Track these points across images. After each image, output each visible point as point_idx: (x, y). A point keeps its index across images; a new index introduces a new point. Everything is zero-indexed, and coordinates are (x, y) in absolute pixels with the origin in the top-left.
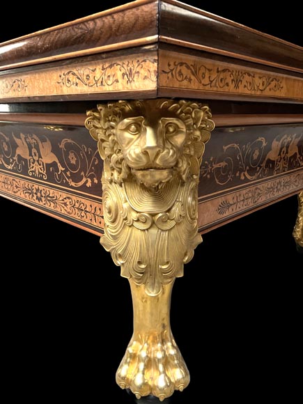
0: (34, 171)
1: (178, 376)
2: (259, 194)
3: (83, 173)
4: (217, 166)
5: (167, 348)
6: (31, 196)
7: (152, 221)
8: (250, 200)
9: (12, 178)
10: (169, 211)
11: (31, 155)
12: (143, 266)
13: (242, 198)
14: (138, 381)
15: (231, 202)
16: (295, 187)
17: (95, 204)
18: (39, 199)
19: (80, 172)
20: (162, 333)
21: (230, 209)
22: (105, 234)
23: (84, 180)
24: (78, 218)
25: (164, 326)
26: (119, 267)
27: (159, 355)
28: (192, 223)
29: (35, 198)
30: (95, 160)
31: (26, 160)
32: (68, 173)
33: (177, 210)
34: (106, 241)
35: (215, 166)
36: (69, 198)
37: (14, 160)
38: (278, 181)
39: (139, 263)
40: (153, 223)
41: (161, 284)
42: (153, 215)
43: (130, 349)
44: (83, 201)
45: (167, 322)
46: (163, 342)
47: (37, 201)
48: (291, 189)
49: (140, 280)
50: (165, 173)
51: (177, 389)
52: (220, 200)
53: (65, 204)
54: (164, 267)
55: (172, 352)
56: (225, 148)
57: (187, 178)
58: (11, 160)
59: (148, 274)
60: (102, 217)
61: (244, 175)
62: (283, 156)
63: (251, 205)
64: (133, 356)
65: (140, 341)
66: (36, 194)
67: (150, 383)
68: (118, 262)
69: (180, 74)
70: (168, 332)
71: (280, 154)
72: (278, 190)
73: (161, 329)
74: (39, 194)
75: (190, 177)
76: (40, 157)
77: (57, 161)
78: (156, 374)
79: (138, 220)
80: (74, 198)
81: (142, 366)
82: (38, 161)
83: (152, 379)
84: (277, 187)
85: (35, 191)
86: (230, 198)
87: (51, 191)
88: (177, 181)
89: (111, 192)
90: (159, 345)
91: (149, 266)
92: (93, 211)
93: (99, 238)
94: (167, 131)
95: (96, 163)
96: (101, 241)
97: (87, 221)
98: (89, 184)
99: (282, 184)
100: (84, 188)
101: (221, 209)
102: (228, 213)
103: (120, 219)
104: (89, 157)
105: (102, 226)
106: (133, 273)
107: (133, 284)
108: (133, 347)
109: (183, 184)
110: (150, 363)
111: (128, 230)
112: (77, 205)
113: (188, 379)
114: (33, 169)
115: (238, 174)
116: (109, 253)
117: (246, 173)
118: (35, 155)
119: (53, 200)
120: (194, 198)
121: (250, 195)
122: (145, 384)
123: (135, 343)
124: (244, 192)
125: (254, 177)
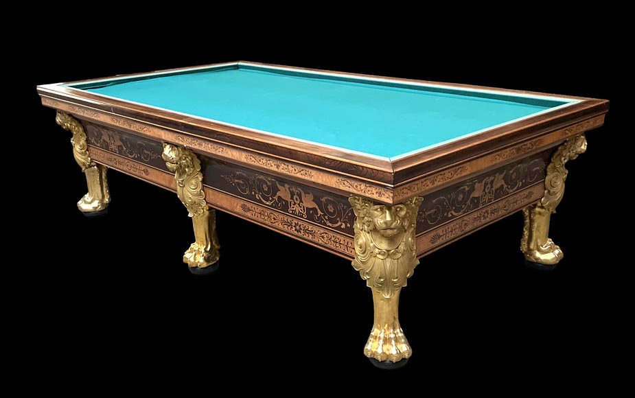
0: (295, 211)
1: (405, 348)
2: (466, 224)
3: (338, 219)
4: (429, 213)
5: (397, 333)
6: (289, 228)
7: (387, 254)
8: (457, 230)
9: (269, 212)
10: (397, 248)
11: (292, 198)
12: (382, 280)
13: (450, 230)
14: (380, 351)
15: (441, 234)
16: (504, 212)
17: (347, 240)
18: (298, 231)
19: (336, 218)
20: (393, 323)
21: (441, 239)
22: (356, 259)
23: (339, 223)
24: (334, 248)
25: (395, 318)
26: (365, 281)
27: (392, 336)
28: (412, 254)
29: (294, 229)
30: (348, 213)
31: (287, 201)
32: (326, 217)
33: (402, 247)
34: (356, 264)
35: (427, 213)
36: (326, 233)
37: (273, 199)
38: (484, 211)
39: (380, 278)
40: (388, 255)
41: (393, 291)
42: (388, 251)
43: (372, 333)
44: (338, 236)
45: (397, 316)
46: (394, 329)
47: (296, 232)
48: (500, 213)
49: (379, 288)
50: (396, 230)
51: (404, 357)
52: (432, 234)
53: (323, 237)
54: (395, 280)
55: (401, 335)
56: (434, 201)
57: (408, 227)
58: (270, 199)
59: (385, 284)
60: (354, 249)
61: (451, 214)
62: (487, 191)
63: (459, 233)
64: (376, 337)
65: (379, 329)
66: (295, 226)
67: (387, 353)
68: (365, 277)
69: (403, 192)
70: (397, 323)
71: (484, 190)
72: (485, 218)
73: (393, 320)
74: (298, 227)
75: (410, 226)
76: (301, 201)
77: (317, 208)
78: (390, 346)
79: (379, 254)
80: (331, 234)
81: (381, 342)
82: (299, 204)
83: (388, 350)
84: (484, 216)
85: (294, 225)
86: (440, 232)
87: (310, 227)
88: (402, 230)
89: (362, 236)
90: (392, 330)
91: (386, 280)
92: (346, 244)
93: (351, 262)
94: (396, 210)
95: (350, 214)
96: (352, 264)
97: (341, 250)
98: (343, 226)
99: (489, 212)
100: (339, 228)
101: (433, 240)
102: (439, 242)
103: (368, 252)
104: (345, 211)
105: (353, 254)
106: (376, 284)
107: (374, 291)
108: (375, 331)
109: (405, 231)
110: (387, 341)
111: (373, 259)
112: (333, 239)
113: (411, 351)
114: (294, 209)
115: (445, 214)
116: (358, 272)
117: (453, 212)
118: (297, 199)
119: (311, 233)
120: (413, 238)
121: (458, 226)
122: (384, 353)
123: (376, 329)
124: (452, 225)
125: (460, 213)
